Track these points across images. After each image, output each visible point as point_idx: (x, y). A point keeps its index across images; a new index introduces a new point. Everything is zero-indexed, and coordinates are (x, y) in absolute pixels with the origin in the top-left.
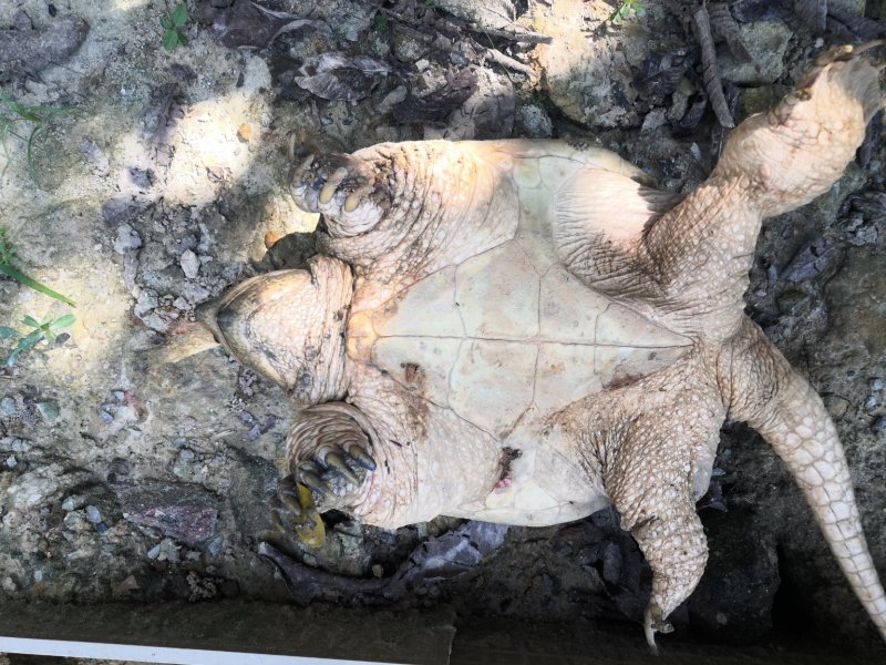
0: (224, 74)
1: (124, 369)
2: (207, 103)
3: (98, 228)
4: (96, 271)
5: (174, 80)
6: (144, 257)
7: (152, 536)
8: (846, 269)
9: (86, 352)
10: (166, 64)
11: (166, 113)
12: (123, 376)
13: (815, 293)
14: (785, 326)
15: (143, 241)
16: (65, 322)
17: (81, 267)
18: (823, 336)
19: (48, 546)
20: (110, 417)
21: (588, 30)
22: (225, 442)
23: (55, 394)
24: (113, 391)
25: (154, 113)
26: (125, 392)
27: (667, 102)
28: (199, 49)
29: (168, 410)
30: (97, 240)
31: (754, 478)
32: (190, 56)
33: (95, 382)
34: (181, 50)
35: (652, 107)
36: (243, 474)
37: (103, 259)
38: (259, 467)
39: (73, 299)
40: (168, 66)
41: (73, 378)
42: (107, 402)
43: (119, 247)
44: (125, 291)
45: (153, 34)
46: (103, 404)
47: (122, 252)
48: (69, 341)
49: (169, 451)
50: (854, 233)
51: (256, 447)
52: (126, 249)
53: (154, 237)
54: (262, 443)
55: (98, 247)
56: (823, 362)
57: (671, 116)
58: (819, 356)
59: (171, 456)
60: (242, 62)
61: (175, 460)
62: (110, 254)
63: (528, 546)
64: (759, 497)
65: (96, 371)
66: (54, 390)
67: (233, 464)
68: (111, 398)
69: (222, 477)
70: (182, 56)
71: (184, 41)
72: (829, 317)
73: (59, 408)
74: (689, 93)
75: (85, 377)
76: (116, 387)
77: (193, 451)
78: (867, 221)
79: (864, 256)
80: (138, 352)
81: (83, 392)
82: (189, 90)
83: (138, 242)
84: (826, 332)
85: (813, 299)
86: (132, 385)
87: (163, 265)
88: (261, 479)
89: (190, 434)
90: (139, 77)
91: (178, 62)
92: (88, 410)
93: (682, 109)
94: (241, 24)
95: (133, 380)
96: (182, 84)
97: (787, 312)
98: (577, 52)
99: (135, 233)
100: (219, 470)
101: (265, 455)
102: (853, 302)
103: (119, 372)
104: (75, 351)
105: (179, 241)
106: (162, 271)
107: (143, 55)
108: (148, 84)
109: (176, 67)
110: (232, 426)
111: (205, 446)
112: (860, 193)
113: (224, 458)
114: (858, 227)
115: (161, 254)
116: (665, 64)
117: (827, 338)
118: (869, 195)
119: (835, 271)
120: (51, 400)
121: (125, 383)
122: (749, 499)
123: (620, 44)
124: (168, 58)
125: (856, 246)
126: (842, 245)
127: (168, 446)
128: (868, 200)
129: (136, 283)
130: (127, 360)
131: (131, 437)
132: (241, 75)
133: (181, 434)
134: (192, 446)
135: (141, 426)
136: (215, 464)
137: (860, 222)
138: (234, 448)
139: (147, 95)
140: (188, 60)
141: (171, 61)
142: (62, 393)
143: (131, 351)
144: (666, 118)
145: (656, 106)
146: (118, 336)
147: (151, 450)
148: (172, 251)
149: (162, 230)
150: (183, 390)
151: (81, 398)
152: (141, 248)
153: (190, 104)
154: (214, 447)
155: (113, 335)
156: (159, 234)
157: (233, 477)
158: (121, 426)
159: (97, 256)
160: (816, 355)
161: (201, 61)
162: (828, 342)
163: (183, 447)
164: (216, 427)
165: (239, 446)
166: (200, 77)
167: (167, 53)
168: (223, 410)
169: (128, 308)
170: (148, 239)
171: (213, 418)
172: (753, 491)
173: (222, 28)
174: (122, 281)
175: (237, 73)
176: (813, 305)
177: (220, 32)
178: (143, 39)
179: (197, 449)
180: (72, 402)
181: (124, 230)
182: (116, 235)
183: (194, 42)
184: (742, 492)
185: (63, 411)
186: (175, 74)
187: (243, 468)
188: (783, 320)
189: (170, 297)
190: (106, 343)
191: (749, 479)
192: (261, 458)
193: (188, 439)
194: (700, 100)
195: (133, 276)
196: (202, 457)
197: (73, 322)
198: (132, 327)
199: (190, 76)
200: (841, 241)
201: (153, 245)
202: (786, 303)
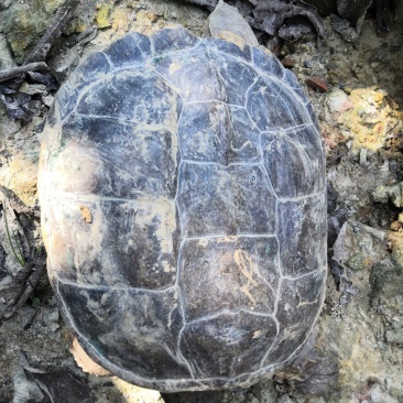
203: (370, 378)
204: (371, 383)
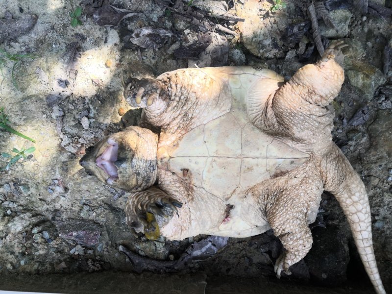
0: (98, 37)
1: (57, 170)
2: (91, 50)
3: (44, 108)
4: (44, 127)
5: (76, 40)
6: (65, 120)
7: (72, 244)
8: (377, 120)
9: (40, 163)
10: (72, 33)
11: (73, 56)
12: (57, 173)
13: (364, 130)
14: (351, 146)
15: (64, 113)
16: (31, 150)
17: (37, 125)
18: (368, 150)
19: (26, 249)
20: (52, 192)
21: (261, 15)
22: (103, 202)
23: (27, 182)
24: (53, 180)
25: (68, 55)
26: (58, 180)
27: (297, 46)
28: (87, 26)
29: (78, 188)
30: (44, 113)
31: (338, 213)
32: (83, 30)
33: (45, 176)
34: (79, 27)
35: (290, 49)
36: (111, 216)
37: (47, 121)
38: (118, 212)
39: (34, 139)
40: (73, 34)
41: (35, 174)
42: (50, 185)
43: (54, 116)
44: (57, 135)
45: (66, 20)
46: (49, 186)
47: (55, 118)
48: (33, 158)
49: (78, 206)
50: (381, 104)
51: (117, 203)
52: (57, 117)
53: (69, 111)
54: (119, 202)
55: (45, 116)
56: (368, 161)
57: (298, 52)
58: (366, 159)
59: (79, 208)
60: (106, 32)
61: (81, 210)
62: (50, 119)
63: (238, 245)
64: (340, 222)
65: (45, 171)
66: (27, 180)
67: (107, 211)
68: (52, 183)
69: (102, 217)
70: (79, 30)
71: (80, 23)
72: (370, 141)
73: (29, 188)
74: (306, 42)
75: (40, 174)
76: (54, 178)
77: (89, 206)
78: (387, 98)
79: (386, 114)
80: (64, 162)
81: (40, 181)
82: (83, 45)
83: (62, 113)
84: (369, 148)
85: (363, 133)
86: (61, 177)
87: (73, 123)
88: (119, 218)
89: (88, 198)
90: (61, 40)
91: (78, 32)
92: (42, 188)
93: (304, 50)
94: (106, 15)
95: (62, 175)
96: (80, 42)
97: (351, 139)
98: (256, 25)
99: (61, 109)
100: (101, 214)
101: (121, 207)
102: (381, 134)
103: (55, 171)
104: (36, 162)
105: (80, 112)
106: (73, 126)
107: (62, 29)
108: (64, 43)
109: (77, 35)
110: (106, 195)
111: (94, 203)
112: (384, 86)
113: (103, 209)
114: (383, 101)
115: (72, 119)
116: (296, 30)
117: (369, 151)
118: (387, 87)
119: (372, 121)
120: (26, 184)
121: (58, 176)
122: (336, 222)
123: (275, 21)
124: (73, 30)
125: (382, 110)
126: (376, 109)
127: (78, 203)
128: (387, 89)
129: (62, 132)
130: (59, 166)
131: (61, 200)
132: (106, 38)
133: (84, 199)
134: (88, 204)
135: (66, 195)
136: (99, 211)
137: (384, 99)
138: (107, 204)
139: (64, 47)
140: (82, 31)
141: (75, 32)
142: (30, 181)
143: (60, 162)
144: (296, 53)
145: (292, 48)
146: (54, 155)
147: (70, 205)
148: (77, 117)
149: (73, 108)
150: (84, 179)
151: (39, 183)
152: (64, 116)
153: (84, 51)
154: (98, 204)
155: (53, 155)
156: (71, 110)
157: (107, 217)
158: (57, 195)
159: (44, 120)
160: (365, 158)
161: (88, 32)
162: (370, 152)
163: (84, 204)
164: (99, 195)
165: (110, 203)
166: (88, 39)
167: (73, 28)
168: (102, 188)
169: (59, 143)
170: (67, 112)
171: (97, 191)
172: (337, 219)
173: (97, 17)
174: (56, 131)
175: (104, 37)
176: (363, 136)
177: (96, 19)
178: (62, 22)
179: (91, 205)
180: (35, 185)
181: (56, 108)
182: (52, 111)
183: (85, 23)
184: (333, 219)
185: (31, 189)
186: (76, 38)
187: (111, 213)
188: (350, 143)
189: (77, 137)
190: (49, 159)
191: (335, 214)
192: (119, 209)
193: (86, 200)
194: (311, 45)
195: (60, 128)
196: (93, 208)
197: (34, 150)
198: (60, 151)
199: (83, 39)
200: (375, 107)
201: (69, 114)
202: (351, 135)
203: (68, 190)
204: (66, 189)
